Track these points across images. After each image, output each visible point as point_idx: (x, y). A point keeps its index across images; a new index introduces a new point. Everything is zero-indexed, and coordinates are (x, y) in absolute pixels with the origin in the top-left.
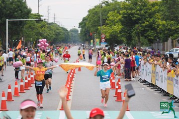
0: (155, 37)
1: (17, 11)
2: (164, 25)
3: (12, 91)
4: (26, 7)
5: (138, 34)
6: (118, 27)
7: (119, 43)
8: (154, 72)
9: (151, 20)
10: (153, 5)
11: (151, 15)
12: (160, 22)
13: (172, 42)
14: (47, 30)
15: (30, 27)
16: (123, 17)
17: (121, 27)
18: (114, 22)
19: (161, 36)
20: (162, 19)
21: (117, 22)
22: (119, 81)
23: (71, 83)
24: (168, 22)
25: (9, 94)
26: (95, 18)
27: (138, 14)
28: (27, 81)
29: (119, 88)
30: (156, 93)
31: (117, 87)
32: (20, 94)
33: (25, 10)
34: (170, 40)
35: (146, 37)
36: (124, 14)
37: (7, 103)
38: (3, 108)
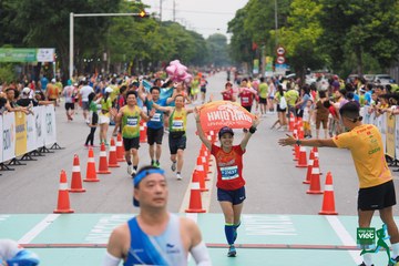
0: (393, 53)
3: (81, 169)
5: (357, 47)
6: (313, 32)
7: (316, 65)
8: (391, 130)
9: (386, 16)
11: (386, 5)
14: (158, 38)
15: (121, 30)
16: (323, 9)
17: (319, 31)
18: (304, 21)
21: (312, 20)
22: (315, 149)
25: (76, 176)
26: (264, 12)
27: (356, 3)
28: (113, 149)
29: (316, 164)
31: (311, 162)
32: (98, 177)
35: (374, 54)
36: (326, 2)
38: (63, 206)
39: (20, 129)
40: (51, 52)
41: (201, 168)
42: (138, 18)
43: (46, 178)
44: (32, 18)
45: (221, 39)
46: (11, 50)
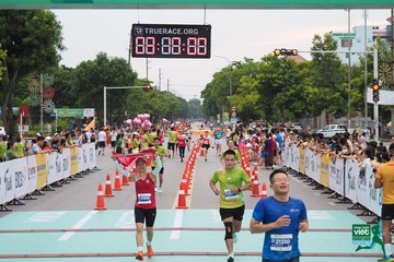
0: (303, 110)
1: (118, 76)
2: (315, 94)
3: (111, 182)
4: (130, 71)
5: (280, 106)
6: (254, 97)
7: (256, 117)
8: (302, 157)
9: (299, 87)
10: (301, 67)
11: (298, 80)
12: (311, 90)
13: (327, 117)
14: (158, 101)
15: (135, 96)
16: (260, 83)
17: (257, 96)
18: (248, 90)
19: (312, 108)
20: (314, 86)
21: (253, 90)
22: (256, 169)
23: (191, 172)
24: (321, 89)
25: (108, 187)
26: (223, 85)
27: (280, 79)
29: (256, 178)
30: (306, 185)
31: (253, 177)
32: (122, 187)
33: (129, 74)
34: (323, 114)
35: (291, 110)
36: (261, 78)
37: (105, 199)
38: (100, 206)
39: (73, 158)
40: (93, 110)
41: (185, 181)
42: (146, 90)
43: (90, 188)
44: (81, 90)
45: (198, 102)
46: (68, 110)
